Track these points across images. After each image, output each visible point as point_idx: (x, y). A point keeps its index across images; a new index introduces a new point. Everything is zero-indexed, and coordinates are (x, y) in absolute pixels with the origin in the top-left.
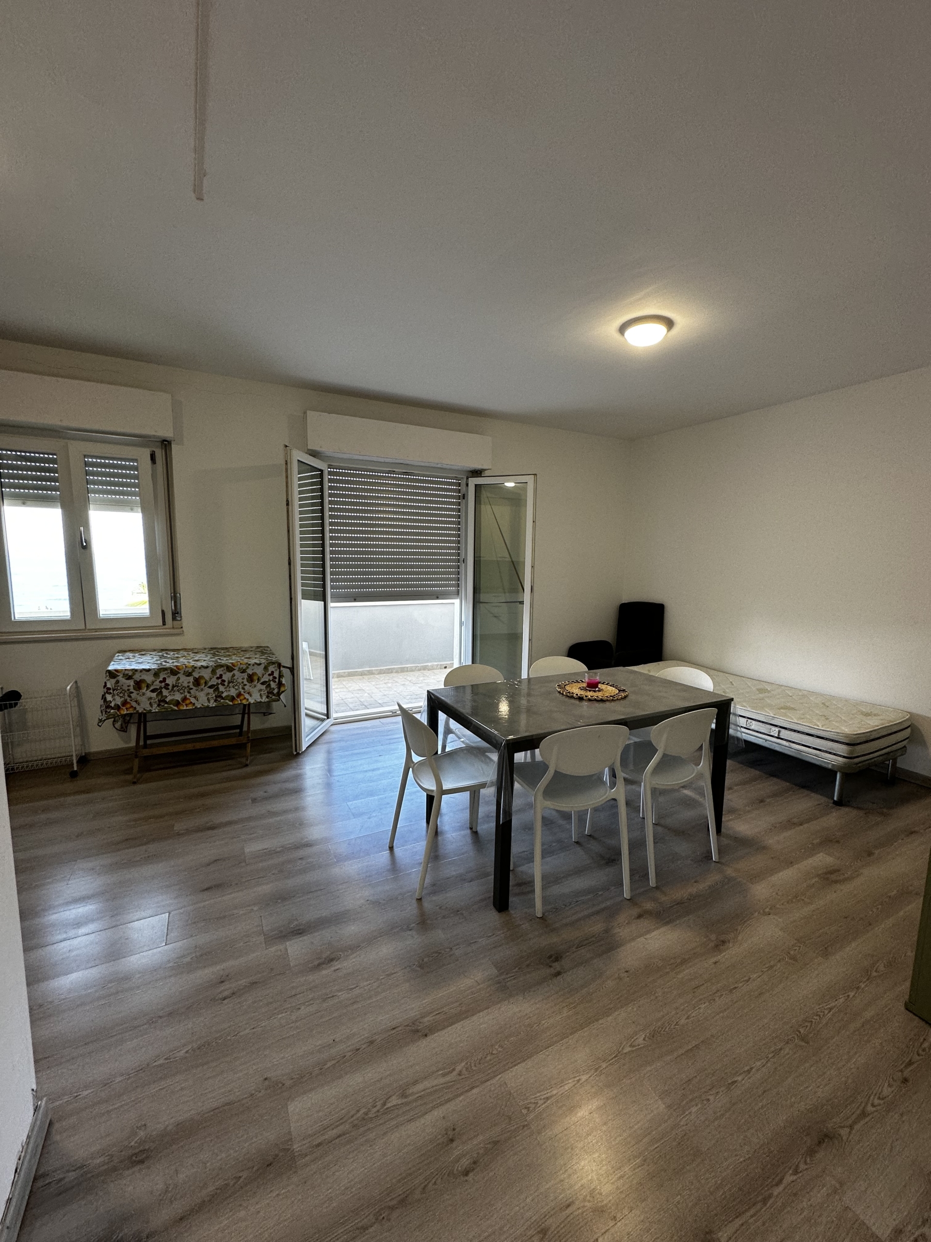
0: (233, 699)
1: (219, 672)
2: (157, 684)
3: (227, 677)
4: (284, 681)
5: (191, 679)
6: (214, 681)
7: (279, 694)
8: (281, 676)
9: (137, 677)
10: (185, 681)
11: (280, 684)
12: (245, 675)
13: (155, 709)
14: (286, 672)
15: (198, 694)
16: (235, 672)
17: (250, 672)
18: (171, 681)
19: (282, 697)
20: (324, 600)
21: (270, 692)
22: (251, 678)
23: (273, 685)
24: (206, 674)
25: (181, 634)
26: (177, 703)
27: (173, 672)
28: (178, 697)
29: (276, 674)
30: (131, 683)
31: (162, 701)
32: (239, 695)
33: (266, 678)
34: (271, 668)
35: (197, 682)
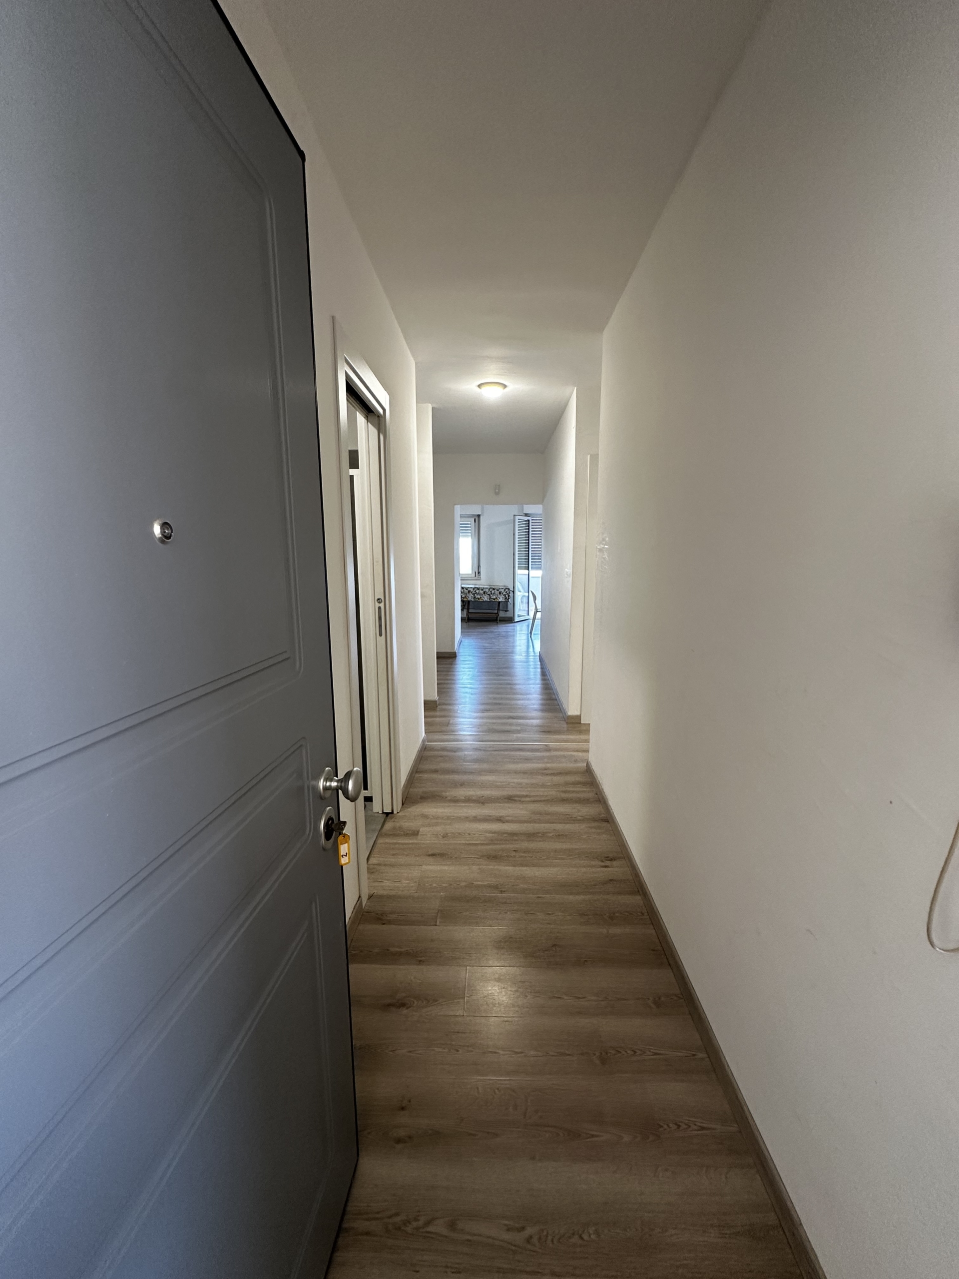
0: (494, 599)
1: (491, 590)
2: (474, 592)
3: (493, 592)
4: (510, 595)
5: (483, 591)
6: (489, 593)
7: (509, 599)
8: (509, 593)
9: (469, 589)
10: (482, 592)
11: (509, 596)
12: (498, 592)
13: (473, 600)
14: (511, 593)
15: (485, 597)
16: (496, 590)
17: (500, 591)
18: (477, 591)
19: (509, 600)
20: (528, 570)
21: (506, 598)
22: (500, 593)
23: (507, 596)
24: (487, 590)
25: (480, 580)
26: (479, 599)
27: (478, 589)
28: (479, 597)
29: (508, 592)
30: (467, 591)
31: (475, 598)
32: (496, 598)
33: (505, 593)
34: (506, 590)
35: (484, 593)
